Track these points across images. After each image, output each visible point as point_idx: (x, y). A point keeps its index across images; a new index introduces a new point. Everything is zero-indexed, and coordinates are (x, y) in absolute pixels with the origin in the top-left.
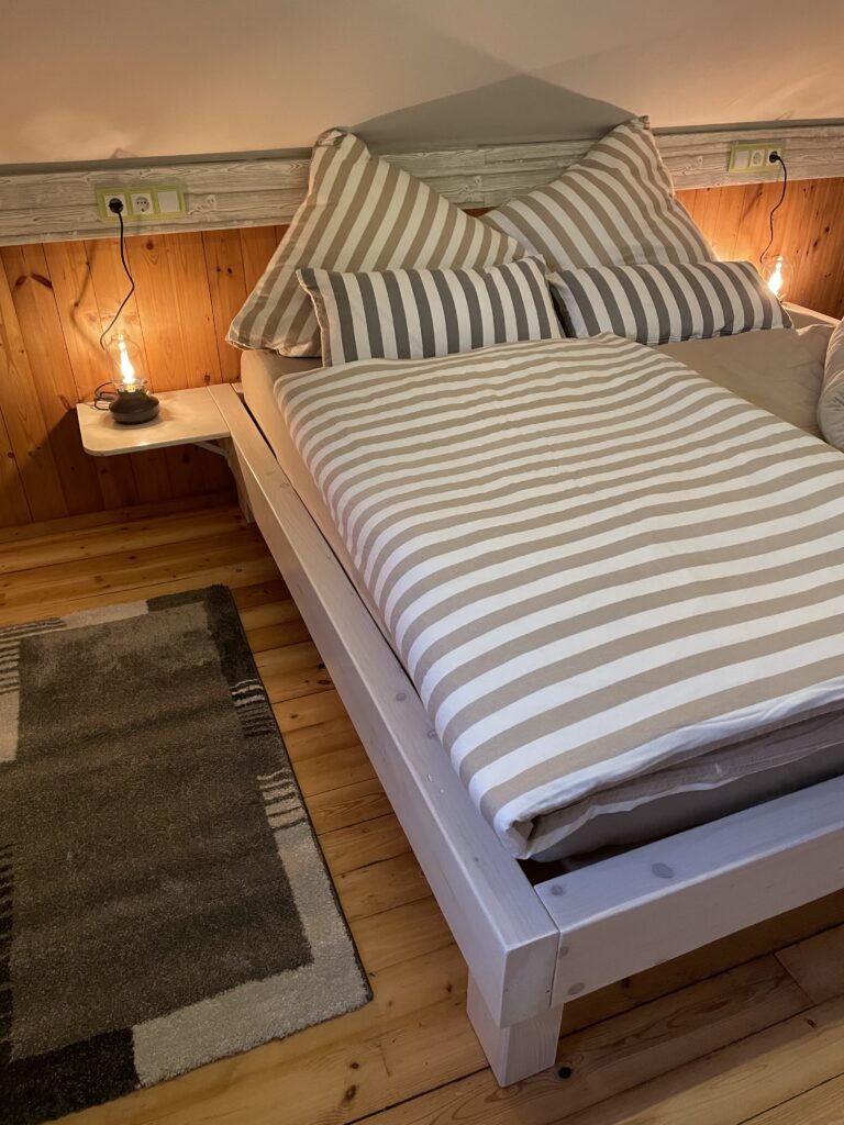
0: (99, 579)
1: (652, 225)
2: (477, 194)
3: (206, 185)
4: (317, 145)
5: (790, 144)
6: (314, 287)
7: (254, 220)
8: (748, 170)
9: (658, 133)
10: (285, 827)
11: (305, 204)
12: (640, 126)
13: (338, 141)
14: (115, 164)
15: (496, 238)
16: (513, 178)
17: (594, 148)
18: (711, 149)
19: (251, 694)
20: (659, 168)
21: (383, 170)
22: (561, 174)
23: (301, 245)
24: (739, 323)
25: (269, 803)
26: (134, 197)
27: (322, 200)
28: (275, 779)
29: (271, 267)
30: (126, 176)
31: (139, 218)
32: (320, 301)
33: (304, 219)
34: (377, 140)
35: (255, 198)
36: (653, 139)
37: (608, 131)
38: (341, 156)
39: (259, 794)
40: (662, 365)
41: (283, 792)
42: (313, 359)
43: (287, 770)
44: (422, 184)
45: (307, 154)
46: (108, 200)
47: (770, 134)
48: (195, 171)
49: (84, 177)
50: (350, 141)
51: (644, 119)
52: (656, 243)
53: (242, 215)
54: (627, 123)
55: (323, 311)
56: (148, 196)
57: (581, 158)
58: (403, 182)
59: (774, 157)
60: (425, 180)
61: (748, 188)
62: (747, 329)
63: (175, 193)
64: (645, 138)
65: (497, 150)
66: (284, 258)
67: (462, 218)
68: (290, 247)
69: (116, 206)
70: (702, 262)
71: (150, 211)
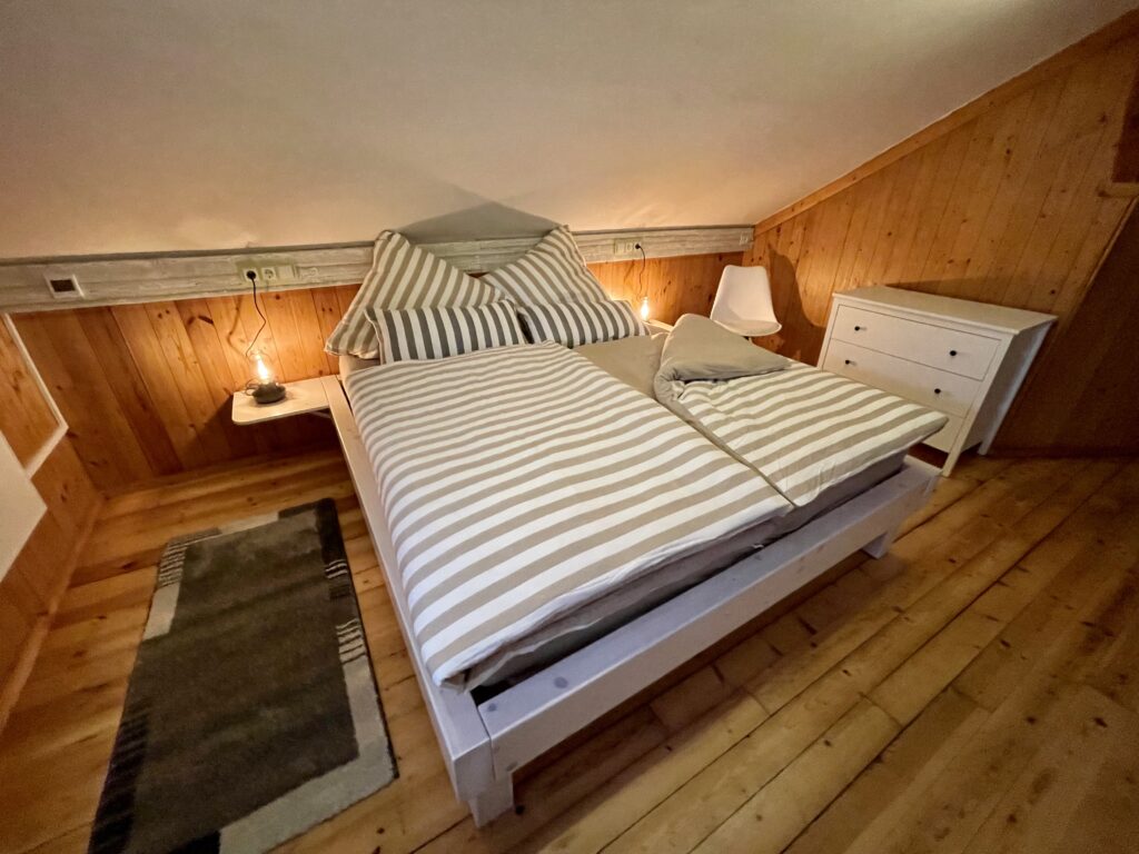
0: (250, 499)
1: (573, 281)
2: (476, 266)
3: (311, 262)
4: (378, 239)
5: (645, 240)
6: (374, 319)
7: (343, 281)
8: (624, 253)
9: (575, 234)
10: (351, 660)
11: (371, 272)
12: (564, 230)
13: (390, 237)
14: (248, 251)
15: (488, 289)
16: (497, 257)
17: (542, 241)
18: (604, 243)
19: (338, 570)
20: (576, 252)
21: (417, 252)
22: (523, 255)
23: (369, 295)
24: (622, 333)
25: (342, 644)
26: (263, 270)
27: (381, 270)
28: (348, 627)
29: (351, 307)
30: (256, 258)
31: (267, 282)
32: (378, 326)
33: (371, 280)
34: (413, 237)
35: (342, 269)
36: (572, 237)
37: (548, 232)
38: (391, 246)
39: (336, 638)
40: (574, 359)
41: (353, 635)
42: (376, 360)
43: (357, 620)
44: (442, 261)
45: (372, 244)
46: (245, 271)
47: (633, 235)
48: (302, 254)
49: (229, 259)
50: (397, 237)
51: (566, 227)
52: (577, 291)
53: (335, 279)
54: (558, 228)
55: (380, 332)
56: (272, 269)
57: (534, 247)
58: (430, 259)
59: (638, 247)
60: (443, 258)
61: (626, 263)
62: (627, 335)
63: (290, 267)
64: (568, 237)
65: (487, 242)
66: (359, 302)
67: (466, 279)
68: (363, 296)
69: (251, 275)
70: (603, 301)
71: (274, 278)
